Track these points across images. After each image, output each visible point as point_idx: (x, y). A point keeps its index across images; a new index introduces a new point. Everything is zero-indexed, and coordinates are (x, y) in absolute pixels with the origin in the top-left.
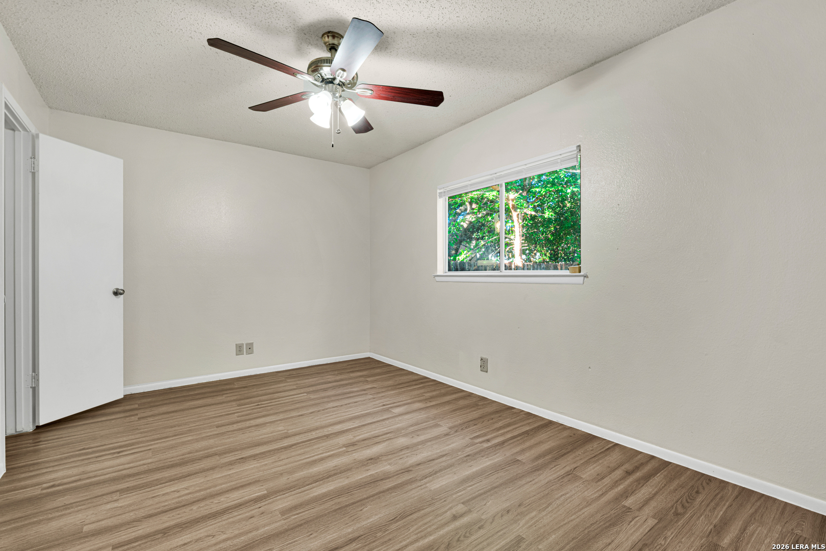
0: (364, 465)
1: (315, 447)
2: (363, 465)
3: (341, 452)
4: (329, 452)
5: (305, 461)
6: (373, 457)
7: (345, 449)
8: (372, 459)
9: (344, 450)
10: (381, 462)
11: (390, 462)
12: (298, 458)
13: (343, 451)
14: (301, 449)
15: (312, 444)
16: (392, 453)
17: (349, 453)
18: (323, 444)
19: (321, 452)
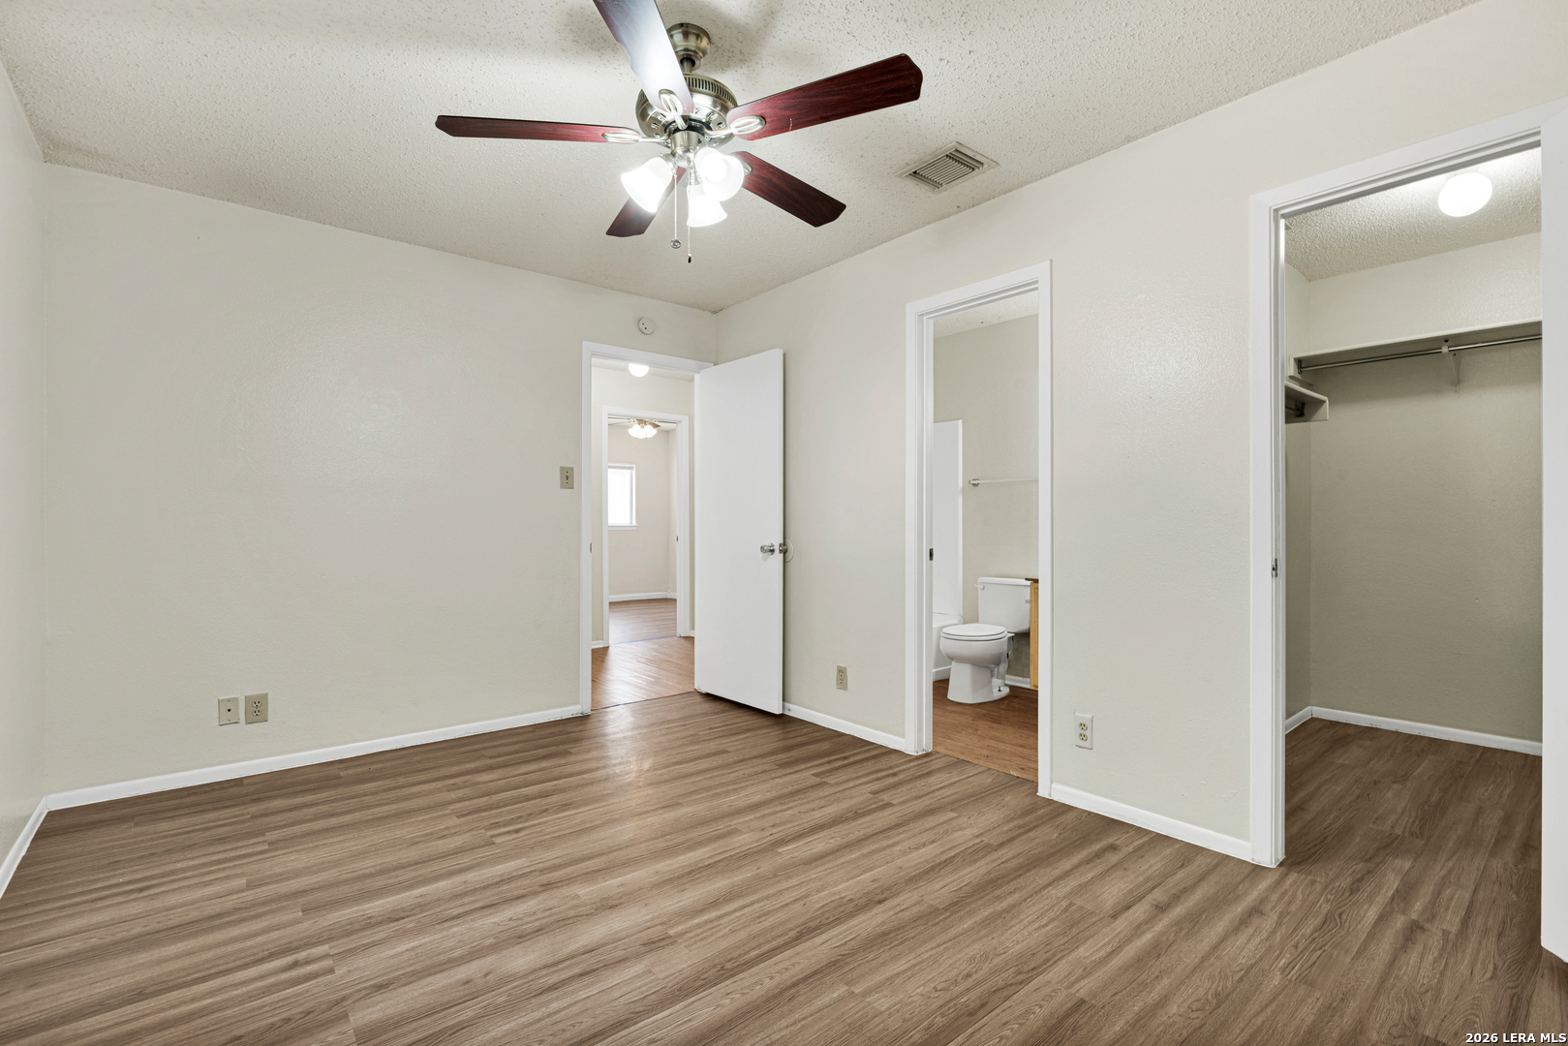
0: (626, 895)
1: (742, 935)
2: (630, 894)
3: (678, 924)
4: (706, 922)
5: (747, 900)
6: (608, 911)
7: (671, 932)
8: (611, 907)
9: (671, 927)
10: (593, 901)
11: (575, 902)
12: (767, 905)
13: (674, 925)
14: (772, 928)
15: (754, 944)
16: (562, 923)
17: (658, 921)
18: (725, 944)
19: (723, 921)
